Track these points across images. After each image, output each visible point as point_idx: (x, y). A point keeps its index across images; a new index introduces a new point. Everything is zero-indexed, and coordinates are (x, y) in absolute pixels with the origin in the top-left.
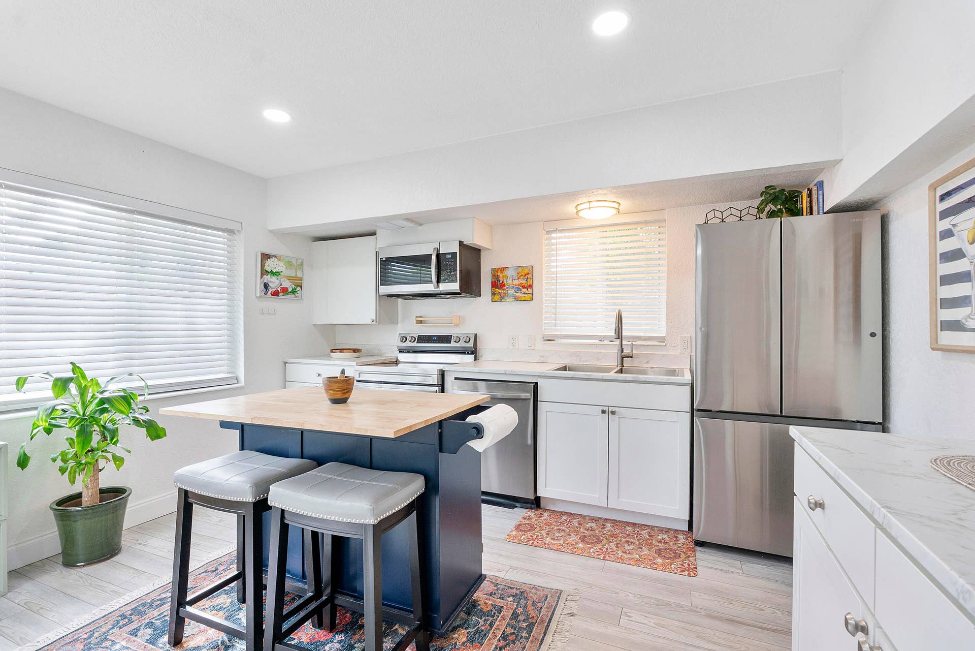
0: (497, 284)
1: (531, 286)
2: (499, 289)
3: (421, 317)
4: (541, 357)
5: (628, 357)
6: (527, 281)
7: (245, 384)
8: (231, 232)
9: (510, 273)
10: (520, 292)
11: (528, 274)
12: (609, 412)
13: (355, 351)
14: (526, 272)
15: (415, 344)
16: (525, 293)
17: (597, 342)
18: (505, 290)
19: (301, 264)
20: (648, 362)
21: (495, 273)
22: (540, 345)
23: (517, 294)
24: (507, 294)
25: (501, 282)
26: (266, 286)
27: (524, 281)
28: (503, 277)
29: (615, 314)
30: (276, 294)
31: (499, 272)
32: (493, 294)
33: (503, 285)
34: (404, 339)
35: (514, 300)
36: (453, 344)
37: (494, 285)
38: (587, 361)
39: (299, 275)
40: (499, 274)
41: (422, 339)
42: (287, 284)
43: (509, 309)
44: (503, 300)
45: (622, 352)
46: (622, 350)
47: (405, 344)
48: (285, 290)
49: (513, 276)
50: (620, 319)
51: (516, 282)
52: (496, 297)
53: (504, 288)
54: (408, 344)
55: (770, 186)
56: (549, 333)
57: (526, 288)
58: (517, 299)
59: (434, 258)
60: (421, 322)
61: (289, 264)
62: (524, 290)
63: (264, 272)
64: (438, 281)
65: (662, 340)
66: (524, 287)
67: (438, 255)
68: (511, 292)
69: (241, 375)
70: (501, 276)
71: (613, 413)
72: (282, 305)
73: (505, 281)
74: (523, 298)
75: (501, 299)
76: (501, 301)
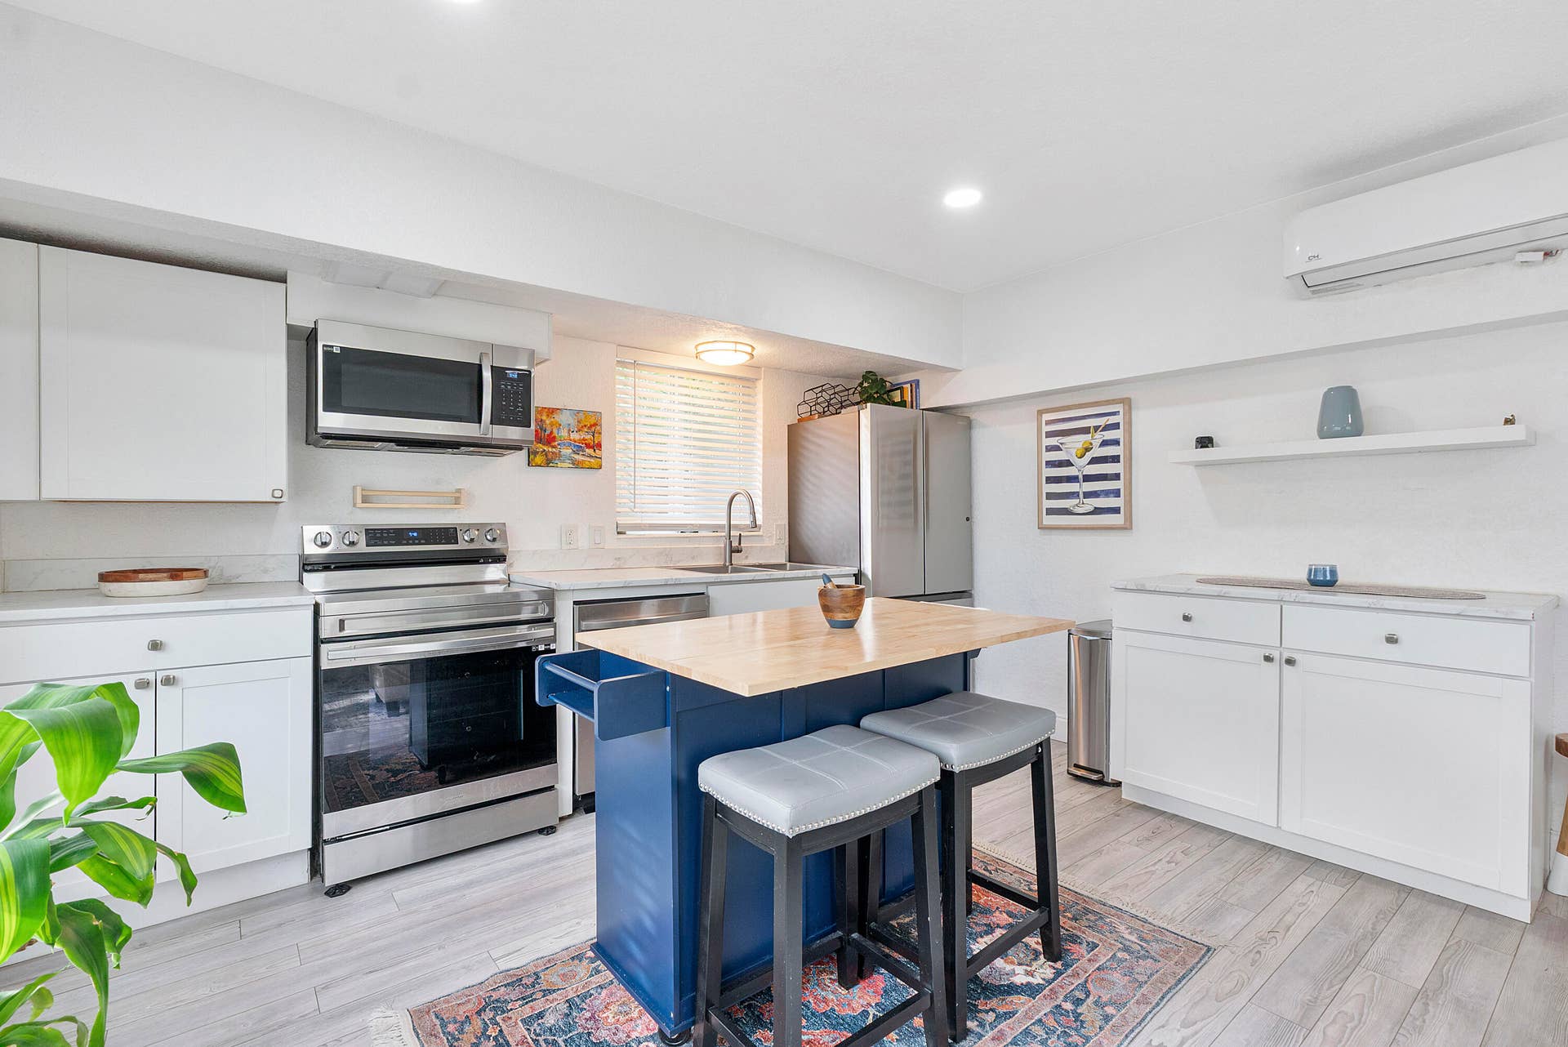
0: (542, 437)
1: (599, 446)
2: (544, 445)
3: (363, 489)
4: (616, 559)
6: (593, 436)
9: (566, 420)
10: (581, 453)
11: (594, 425)
14: (592, 421)
16: (591, 456)
18: (553, 447)
21: (537, 415)
22: (612, 542)
23: (576, 457)
24: (558, 455)
25: (548, 432)
27: (589, 437)
28: (552, 424)
31: (545, 414)
32: (532, 455)
33: (550, 440)
35: (571, 466)
36: (462, 545)
37: (536, 436)
40: (544, 418)
43: (559, 481)
44: (551, 464)
45: (731, 545)
46: (731, 543)
49: (569, 425)
51: (576, 436)
52: (539, 459)
53: (553, 444)
54: (336, 550)
55: (871, 372)
56: (622, 521)
57: (592, 447)
58: (577, 465)
60: (364, 500)
62: (589, 451)
66: (588, 446)
68: (566, 451)
70: (548, 422)
73: (555, 431)
74: (587, 464)
75: (548, 462)
76: (547, 465)
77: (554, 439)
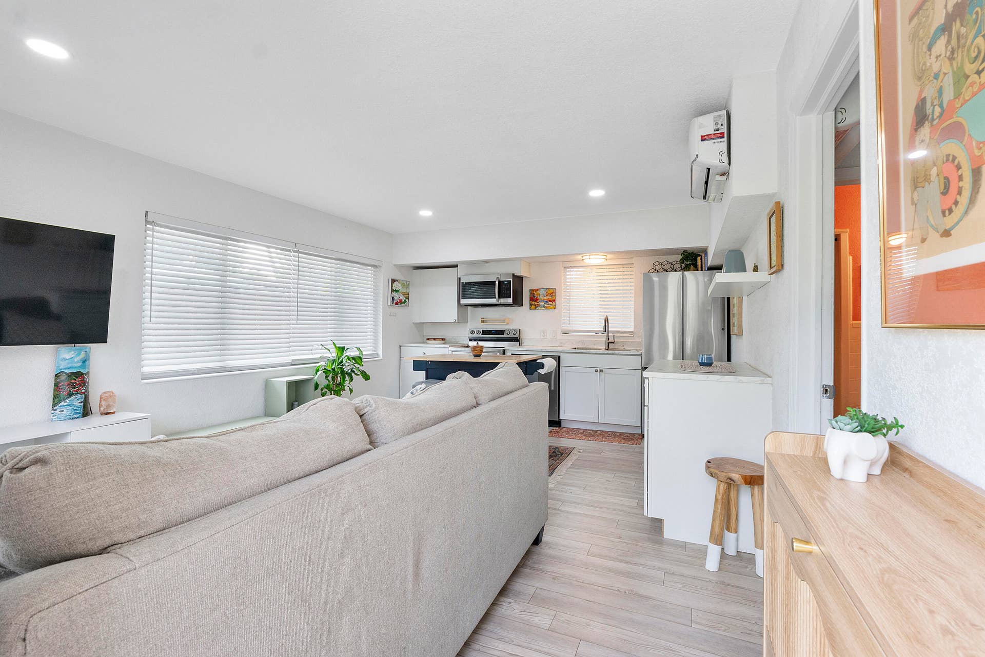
0: (534, 299)
1: (554, 301)
2: (534, 302)
3: (483, 318)
4: (561, 343)
5: (612, 343)
6: (552, 297)
7: (383, 357)
8: (375, 266)
9: (542, 292)
10: (547, 304)
11: (553, 293)
12: (599, 371)
13: (443, 339)
14: (552, 291)
15: (480, 335)
16: (551, 305)
17: (594, 334)
18: (538, 302)
19: (409, 285)
20: (623, 346)
21: (532, 292)
22: (561, 337)
24: (539, 305)
25: (536, 297)
26: (393, 299)
27: (550, 298)
28: (537, 295)
29: (604, 317)
30: (397, 304)
31: (535, 291)
32: (531, 305)
33: (537, 300)
34: (473, 332)
35: (543, 309)
36: (505, 336)
37: (531, 299)
38: (588, 346)
39: (408, 292)
41: (484, 332)
42: (402, 298)
43: (540, 314)
45: (608, 340)
46: (609, 339)
47: (473, 336)
48: (401, 301)
49: (543, 294)
50: (607, 320)
51: (545, 298)
52: (533, 307)
54: (475, 335)
55: (685, 251)
56: (566, 329)
58: (546, 308)
59: (497, 283)
60: (483, 322)
61: (403, 285)
62: (551, 303)
63: (393, 291)
64: (499, 297)
65: (632, 333)
66: (550, 301)
67: (499, 282)
68: (542, 304)
69: (380, 353)
71: (601, 371)
72: (399, 310)
73: (538, 297)
74: (549, 308)
75: (536, 308)
76: (536, 309)
77: (538, 300)
